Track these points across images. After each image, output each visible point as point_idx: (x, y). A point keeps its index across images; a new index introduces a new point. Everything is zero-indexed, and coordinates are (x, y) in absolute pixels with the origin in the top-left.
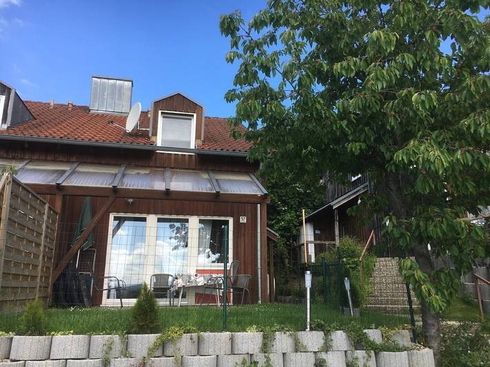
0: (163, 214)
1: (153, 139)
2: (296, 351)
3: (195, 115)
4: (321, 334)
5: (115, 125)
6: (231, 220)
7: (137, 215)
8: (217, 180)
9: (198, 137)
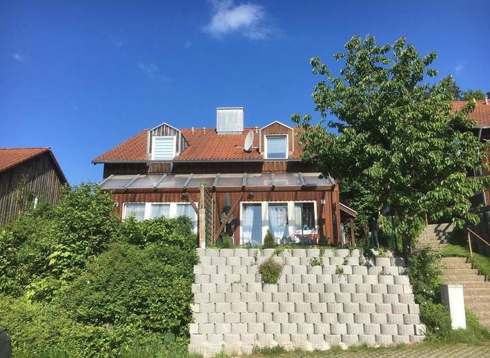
0: (271, 201)
1: (262, 153)
2: (335, 256)
3: (288, 135)
4: (347, 250)
5: (239, 147)
6: (315, 202)
7: (256, 202)
8: (304, 178)
9: (290, 150)
